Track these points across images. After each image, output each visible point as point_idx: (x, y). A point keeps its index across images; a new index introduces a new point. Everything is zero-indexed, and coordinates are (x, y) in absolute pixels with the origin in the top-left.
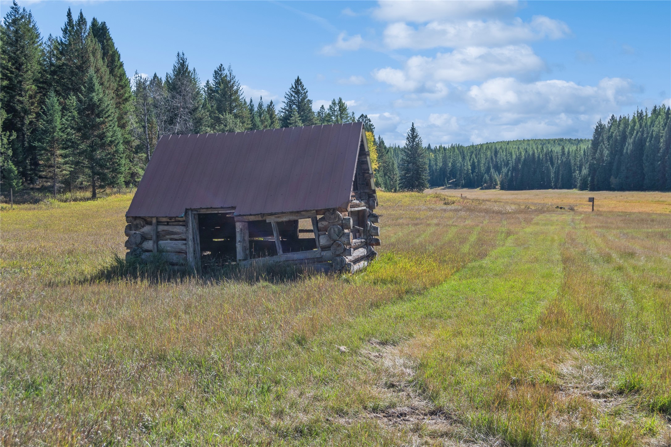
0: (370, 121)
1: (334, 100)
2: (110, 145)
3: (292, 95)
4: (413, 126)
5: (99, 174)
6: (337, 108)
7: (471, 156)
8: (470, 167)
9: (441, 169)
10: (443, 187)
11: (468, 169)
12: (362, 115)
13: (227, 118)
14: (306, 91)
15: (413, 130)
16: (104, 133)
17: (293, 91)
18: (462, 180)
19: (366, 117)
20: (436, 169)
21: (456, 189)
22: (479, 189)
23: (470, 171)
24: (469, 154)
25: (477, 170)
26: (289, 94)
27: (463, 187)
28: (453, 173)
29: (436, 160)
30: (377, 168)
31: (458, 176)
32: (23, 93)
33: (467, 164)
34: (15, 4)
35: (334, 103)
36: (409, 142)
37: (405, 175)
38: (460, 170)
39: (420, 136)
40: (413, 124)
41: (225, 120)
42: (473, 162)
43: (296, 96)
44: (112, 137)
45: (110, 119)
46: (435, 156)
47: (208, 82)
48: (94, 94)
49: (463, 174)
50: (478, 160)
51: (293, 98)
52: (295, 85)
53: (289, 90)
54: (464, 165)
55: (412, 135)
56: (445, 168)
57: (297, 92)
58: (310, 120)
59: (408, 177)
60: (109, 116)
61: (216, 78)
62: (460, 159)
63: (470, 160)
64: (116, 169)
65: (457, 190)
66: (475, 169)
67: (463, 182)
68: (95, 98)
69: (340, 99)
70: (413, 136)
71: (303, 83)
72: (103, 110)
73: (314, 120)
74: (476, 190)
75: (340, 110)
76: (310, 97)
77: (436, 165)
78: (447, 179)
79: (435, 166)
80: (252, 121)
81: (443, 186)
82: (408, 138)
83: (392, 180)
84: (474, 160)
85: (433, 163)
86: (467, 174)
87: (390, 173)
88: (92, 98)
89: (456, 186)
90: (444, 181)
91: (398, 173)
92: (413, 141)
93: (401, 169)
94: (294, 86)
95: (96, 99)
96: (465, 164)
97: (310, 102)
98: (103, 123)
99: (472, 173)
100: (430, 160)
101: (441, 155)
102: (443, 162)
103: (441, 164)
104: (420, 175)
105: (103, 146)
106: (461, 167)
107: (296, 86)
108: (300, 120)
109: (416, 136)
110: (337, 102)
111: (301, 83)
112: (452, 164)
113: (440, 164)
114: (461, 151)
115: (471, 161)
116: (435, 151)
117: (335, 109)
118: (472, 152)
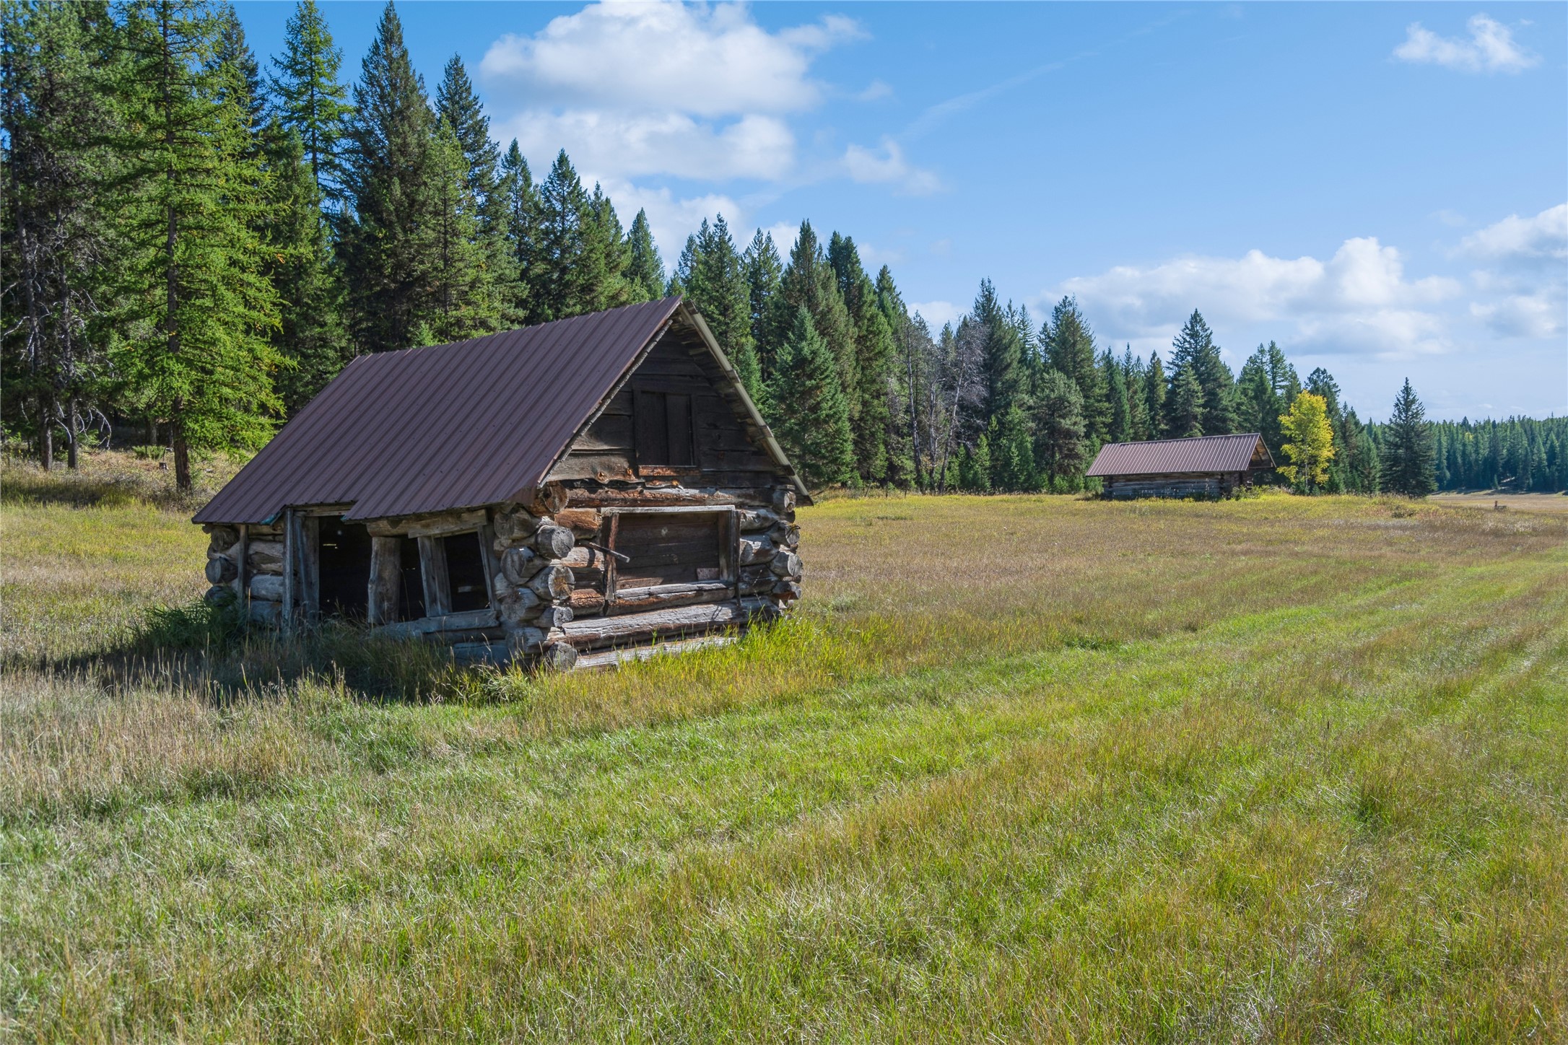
0: (1332, 379)
1: (1262, 346)
2: (827, 422)
3: (1185, 340)
4: (1407, 383)
5: (810, 466)
6: (1267, 358)
7: (1547, 436)
8: (1544, 456)
9: (1486, 460)
10: (1489, 491)
11: (1540, 459)
12: (1318, 370)
13: (1054, 379)
14: (1209, 332)
15: (1407, 390)
16: (819, 403)
17: (1187, 334)
18: (1528, 479)
19: (1324, 372)
20: (1477, 460)
21: (1514, 493)
22: (1561, 493)
23: (1545, 463)
24: (1544, 434)
25: (1558, 461)
26: (1180, 338)
27: (1531, 490)
28: (1511, 466)
29: (1476, 443)
30: (1333, 457)
31: (1520, 471)
32: (729, 349)
33: (1539, 450)
34: (720, 220)
35: (1262, 351)
36: (1400, 412)
37: (1391, 469)
38: (1525, 461)
39: (1419, 402)
40: (1407, 380)
41: (1053, 381)
42: (1552, 447)
43: (1192, 341)
44: (831, 408)
45: (828, 381)
46: (1476, 438)
47: (1045, 325)
48: (804, 343)
49: (1530, 468)
50: (1562, 442)
51: (1187, 345)
52: (1191, 323)
53: (1181, 333)
54: (1532, 451)
55: (1405, 400)
56: (1494, 459)
57: (1194, 335)
58: (1215, 380)
59: (1396, 471)
60: (827, 377)
61: (1057, 318)
62: (1525, 443)
63: (1544, 444)
64: (837, 459)
65: (1514, 496)
66: (1555, 458)
67: (1531, 481)
68: (806, 349)
69: (1273, 344)
70: (1407, 402)
71: (1205, 319)
72: (819, 368)
73: (1221, 380)
74: (1555, 495)
75: (1271, 362)
76: (1215, 342)
77: (1477, 452)
78: (1498, 476)
79: (1474, 456)
80: (1109, 382)
81: (1490, 488)
82: (1397, 405)
83: (1367, 477)
84: (1552, 442)
85: (1470, 449)
86: (1539, 467)
87: (1364, 466)
88: (802, 349)
89: (1515, 488)
90: (1492, 480)
91: (1377, 466)
92: (1407, 411)
93: (1383, 459)
94: (1189, 326)
95: (806, 351)
96: (1535, 451)
97: (1217, 350)
98: (818, 387)
99: (1549, 466)
100: (1464, 445)
101: (1486, 436)
102: (1490, 448)
103: (1487, 452)
104: (1419, 469)
105: (817, 423)
106: (1526, 455)
107: (1192, 326)
108: (1196, 379)
109: (1413, 401)
110: (1267, 348)
111: (1201, 320)
112: (1508, 450)
113: (1484, 452)
114: (1528, 428)
115: (1548, 445)
116: (1474, 430)
117: (1264, 360)
118: (1551, 429)
